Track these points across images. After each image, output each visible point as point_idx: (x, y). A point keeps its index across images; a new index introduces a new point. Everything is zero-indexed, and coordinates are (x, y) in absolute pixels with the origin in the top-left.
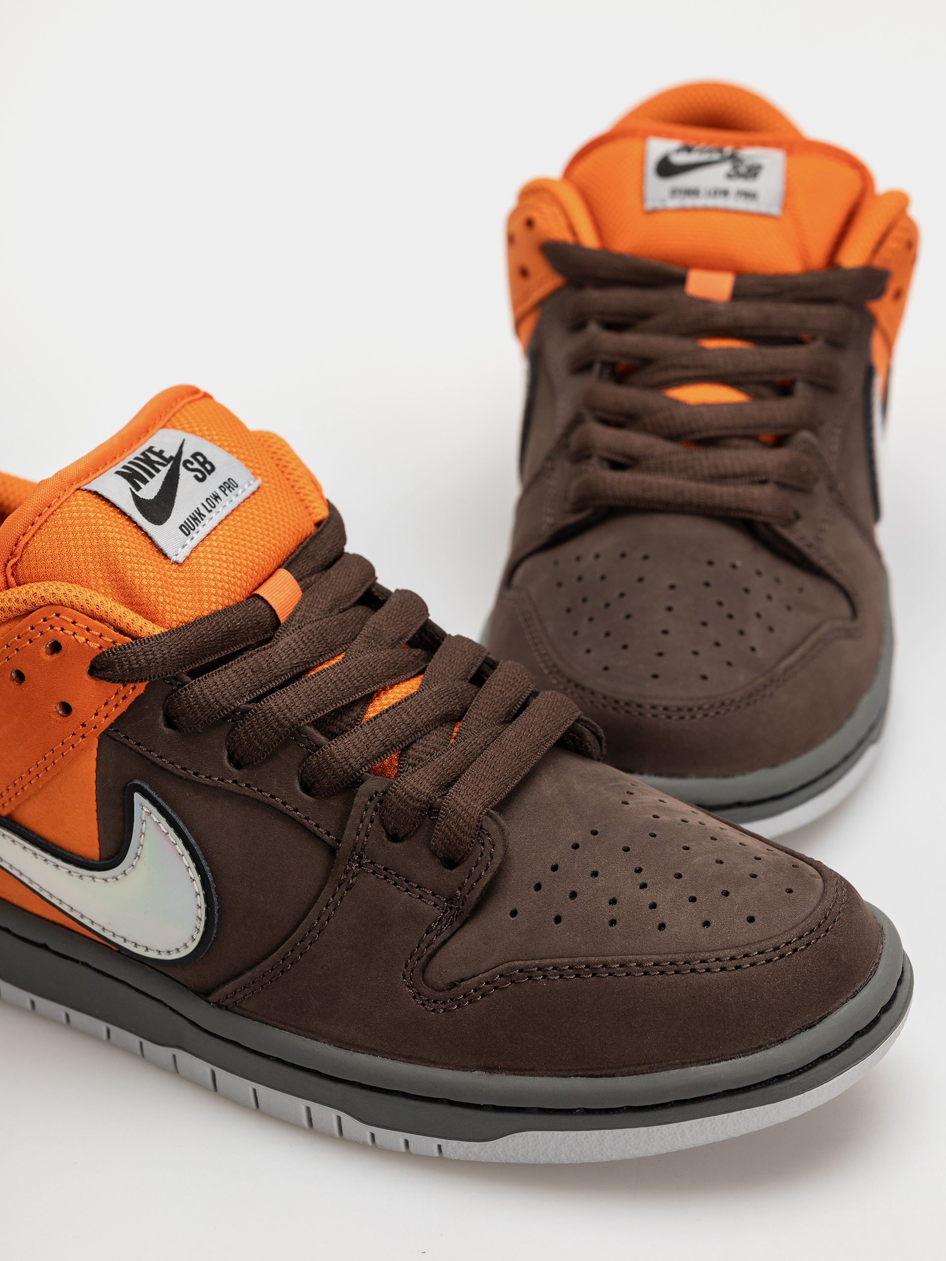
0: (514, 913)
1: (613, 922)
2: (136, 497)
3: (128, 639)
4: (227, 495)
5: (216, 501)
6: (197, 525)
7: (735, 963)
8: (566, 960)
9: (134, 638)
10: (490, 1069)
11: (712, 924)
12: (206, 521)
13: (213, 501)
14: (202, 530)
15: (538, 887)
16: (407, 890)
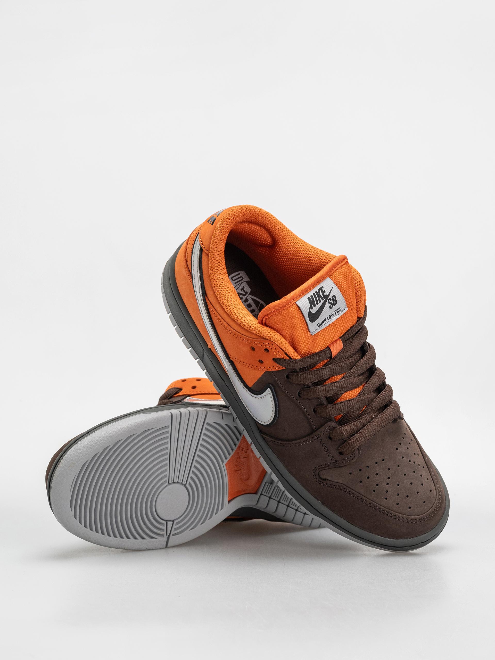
0: (350, 473)
1: (374, 491)
2: (309, 311)
3: (288, 358)
4: (336, 314)
5: (332, 316)
6: (323, 324)
7: (399, 518)
8: (357, 493)
9: (290, 358)
10: (323, 503)
11: (399, 505)
12: (326, 322)
13: (331, 316)
14: (324, 326)
15: (360, 470)
16: (326, 452)
